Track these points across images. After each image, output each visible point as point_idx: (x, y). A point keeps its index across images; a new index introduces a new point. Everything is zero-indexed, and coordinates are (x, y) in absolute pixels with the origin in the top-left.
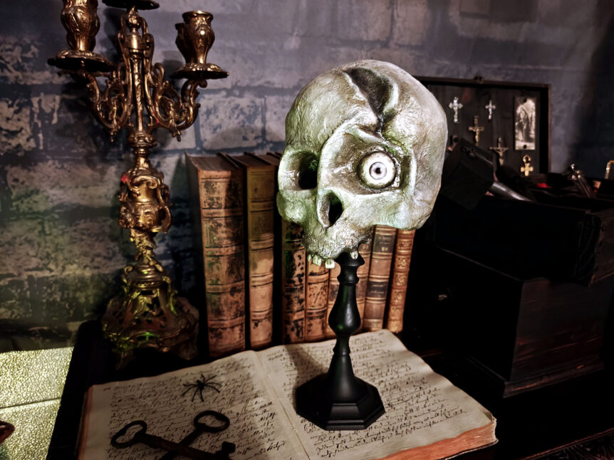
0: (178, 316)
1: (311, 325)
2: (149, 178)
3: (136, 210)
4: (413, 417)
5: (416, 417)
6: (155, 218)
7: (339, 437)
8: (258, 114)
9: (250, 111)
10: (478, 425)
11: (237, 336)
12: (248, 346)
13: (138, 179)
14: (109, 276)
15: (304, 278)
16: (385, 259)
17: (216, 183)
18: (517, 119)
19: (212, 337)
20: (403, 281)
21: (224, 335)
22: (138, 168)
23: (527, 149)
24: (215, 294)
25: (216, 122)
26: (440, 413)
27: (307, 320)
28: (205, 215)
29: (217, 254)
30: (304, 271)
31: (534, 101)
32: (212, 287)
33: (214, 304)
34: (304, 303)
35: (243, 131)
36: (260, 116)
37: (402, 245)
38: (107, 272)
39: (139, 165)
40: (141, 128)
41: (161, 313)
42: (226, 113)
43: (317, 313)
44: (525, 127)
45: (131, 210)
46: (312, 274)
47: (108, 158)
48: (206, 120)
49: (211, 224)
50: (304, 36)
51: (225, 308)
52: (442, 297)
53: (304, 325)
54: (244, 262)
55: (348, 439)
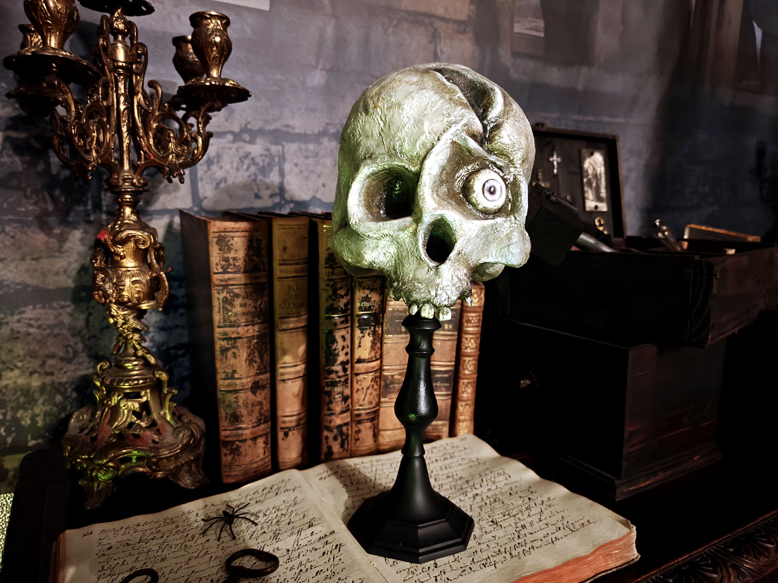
0: (177, 428)
1: (359, 431)
2: (138, 233)
3: (119, 278)
4: (527, 535)
5: (532, 533)
6: (145, 290)
7: (436, 567)
8: (274, 166)
9: (263, 161)
10: (615, 537)
11: (261, 451)
12: (275, 467)
13: (124, 235)
14: (67, 386)
15: (348, 366)
16: (449, 340)
17: (232, 237)
18: (585, 174)
19: (226, 455)
20: (471, 368)
21: (242, 450)
22: (122, 221)
23: (599, 210)
24: (231, 392)
25: (219, 174)
26: (561, 526)
27: (354, 425)
28: (217, 283)
29: (233, 336)
30: (349, 357)
31: (602, 154)
32: (227, 382)
33: (229, 406)
34: (349, 401)
35: (255, 187)
36: (277, 168)
37: (469, 321)
38: (64, 380)
39: (123, 218)
40: (126, 167)
41: (153, 425)
42: (232, 162)
43: (367, 414)
44: (594, 185)
45: (111, 280)
46: (360, 361)
47: (70, 219)
48: (206, 172)
49: (224, 294)
50: (331, 70)
51: (244, 412)
52: (524, 383)
53: (350, 432)
54: (269, 347)
55: (448, 569)
